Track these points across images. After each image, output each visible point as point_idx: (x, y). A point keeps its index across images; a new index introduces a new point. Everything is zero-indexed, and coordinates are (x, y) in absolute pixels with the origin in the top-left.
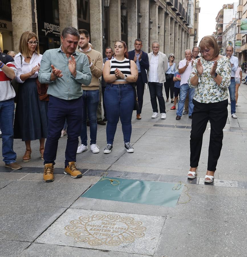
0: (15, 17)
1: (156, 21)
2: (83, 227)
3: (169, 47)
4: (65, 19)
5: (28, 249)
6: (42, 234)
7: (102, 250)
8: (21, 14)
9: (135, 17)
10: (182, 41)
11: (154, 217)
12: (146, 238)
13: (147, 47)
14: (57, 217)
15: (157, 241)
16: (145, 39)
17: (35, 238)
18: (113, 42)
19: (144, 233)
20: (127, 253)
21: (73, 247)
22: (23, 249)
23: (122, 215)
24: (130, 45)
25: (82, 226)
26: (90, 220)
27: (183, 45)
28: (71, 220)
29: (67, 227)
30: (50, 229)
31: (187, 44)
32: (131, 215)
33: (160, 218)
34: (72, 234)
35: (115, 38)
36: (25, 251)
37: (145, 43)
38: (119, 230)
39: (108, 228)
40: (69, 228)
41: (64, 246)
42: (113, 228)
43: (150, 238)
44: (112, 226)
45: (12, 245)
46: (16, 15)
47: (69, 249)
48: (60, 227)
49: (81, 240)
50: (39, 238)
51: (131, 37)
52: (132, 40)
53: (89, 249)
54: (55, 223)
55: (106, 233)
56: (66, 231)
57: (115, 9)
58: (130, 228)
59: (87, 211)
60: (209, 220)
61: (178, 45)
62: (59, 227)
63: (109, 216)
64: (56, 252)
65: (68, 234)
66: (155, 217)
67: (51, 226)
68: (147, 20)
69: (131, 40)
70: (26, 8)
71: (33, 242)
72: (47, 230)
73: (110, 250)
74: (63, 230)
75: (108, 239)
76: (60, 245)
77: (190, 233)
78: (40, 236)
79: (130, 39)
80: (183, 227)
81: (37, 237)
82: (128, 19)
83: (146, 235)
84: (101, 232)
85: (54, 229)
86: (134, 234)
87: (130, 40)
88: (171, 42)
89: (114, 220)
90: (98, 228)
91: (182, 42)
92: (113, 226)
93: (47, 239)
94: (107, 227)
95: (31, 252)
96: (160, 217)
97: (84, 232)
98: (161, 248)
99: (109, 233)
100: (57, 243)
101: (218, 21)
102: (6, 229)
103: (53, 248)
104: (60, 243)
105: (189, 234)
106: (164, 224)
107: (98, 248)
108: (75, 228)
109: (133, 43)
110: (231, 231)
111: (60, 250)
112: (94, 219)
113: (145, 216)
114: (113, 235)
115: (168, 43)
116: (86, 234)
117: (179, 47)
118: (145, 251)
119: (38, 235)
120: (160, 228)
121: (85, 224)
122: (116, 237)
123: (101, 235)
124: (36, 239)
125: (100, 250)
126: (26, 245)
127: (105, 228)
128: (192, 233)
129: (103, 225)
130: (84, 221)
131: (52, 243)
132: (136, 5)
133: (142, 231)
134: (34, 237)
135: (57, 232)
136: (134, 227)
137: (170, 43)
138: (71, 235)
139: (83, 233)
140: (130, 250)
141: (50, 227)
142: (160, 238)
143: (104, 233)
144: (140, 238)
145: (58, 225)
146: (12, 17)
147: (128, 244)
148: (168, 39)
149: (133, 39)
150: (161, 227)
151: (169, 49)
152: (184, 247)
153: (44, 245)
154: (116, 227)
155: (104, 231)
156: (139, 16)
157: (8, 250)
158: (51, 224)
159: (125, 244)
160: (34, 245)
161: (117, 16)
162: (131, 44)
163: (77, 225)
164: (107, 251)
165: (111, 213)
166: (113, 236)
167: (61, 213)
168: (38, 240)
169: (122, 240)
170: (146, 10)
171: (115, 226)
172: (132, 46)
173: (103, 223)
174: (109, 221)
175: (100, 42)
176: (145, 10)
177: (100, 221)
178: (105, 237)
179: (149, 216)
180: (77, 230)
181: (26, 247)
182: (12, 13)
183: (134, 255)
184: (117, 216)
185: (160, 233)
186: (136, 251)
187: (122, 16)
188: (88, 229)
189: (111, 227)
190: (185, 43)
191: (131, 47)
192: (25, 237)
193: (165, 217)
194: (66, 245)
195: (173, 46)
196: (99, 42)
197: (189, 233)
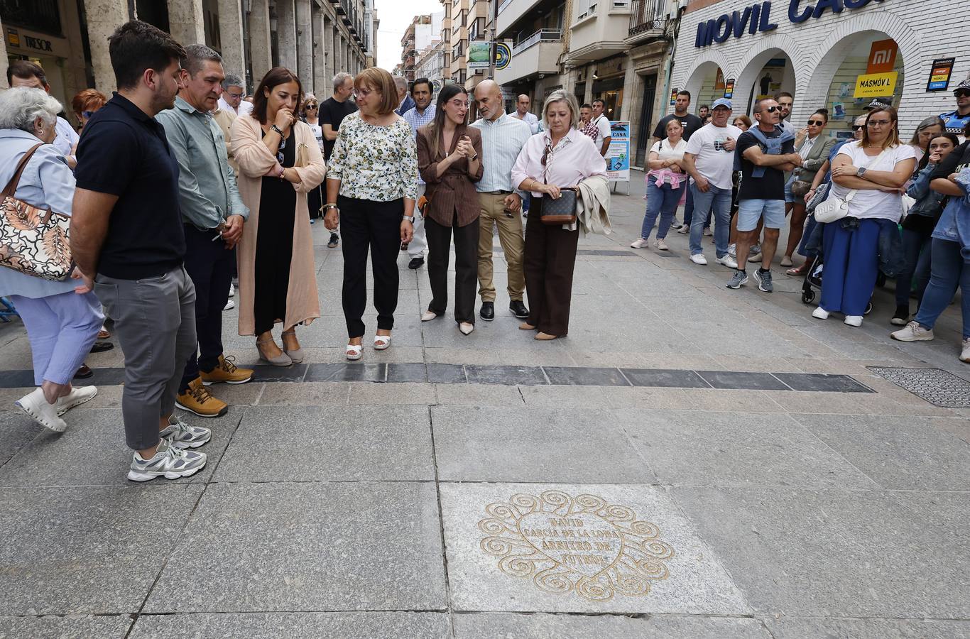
0: (94, 27)
1: (321, 43)
4: (182, 34)
8: (109, 21)
9: (293, 35)
46: (97, 24)
57: (260, 18)
68: (309, 40)
70: (117, 8)
82: (279, 38)
101: (405, 44)
132: (292, 11)
146: (89, 27)
156: (299, 33)
161: (265, 31)
170: (307, 21)
176: (304, 21)
182: (88, 18)
187: (271, 31)
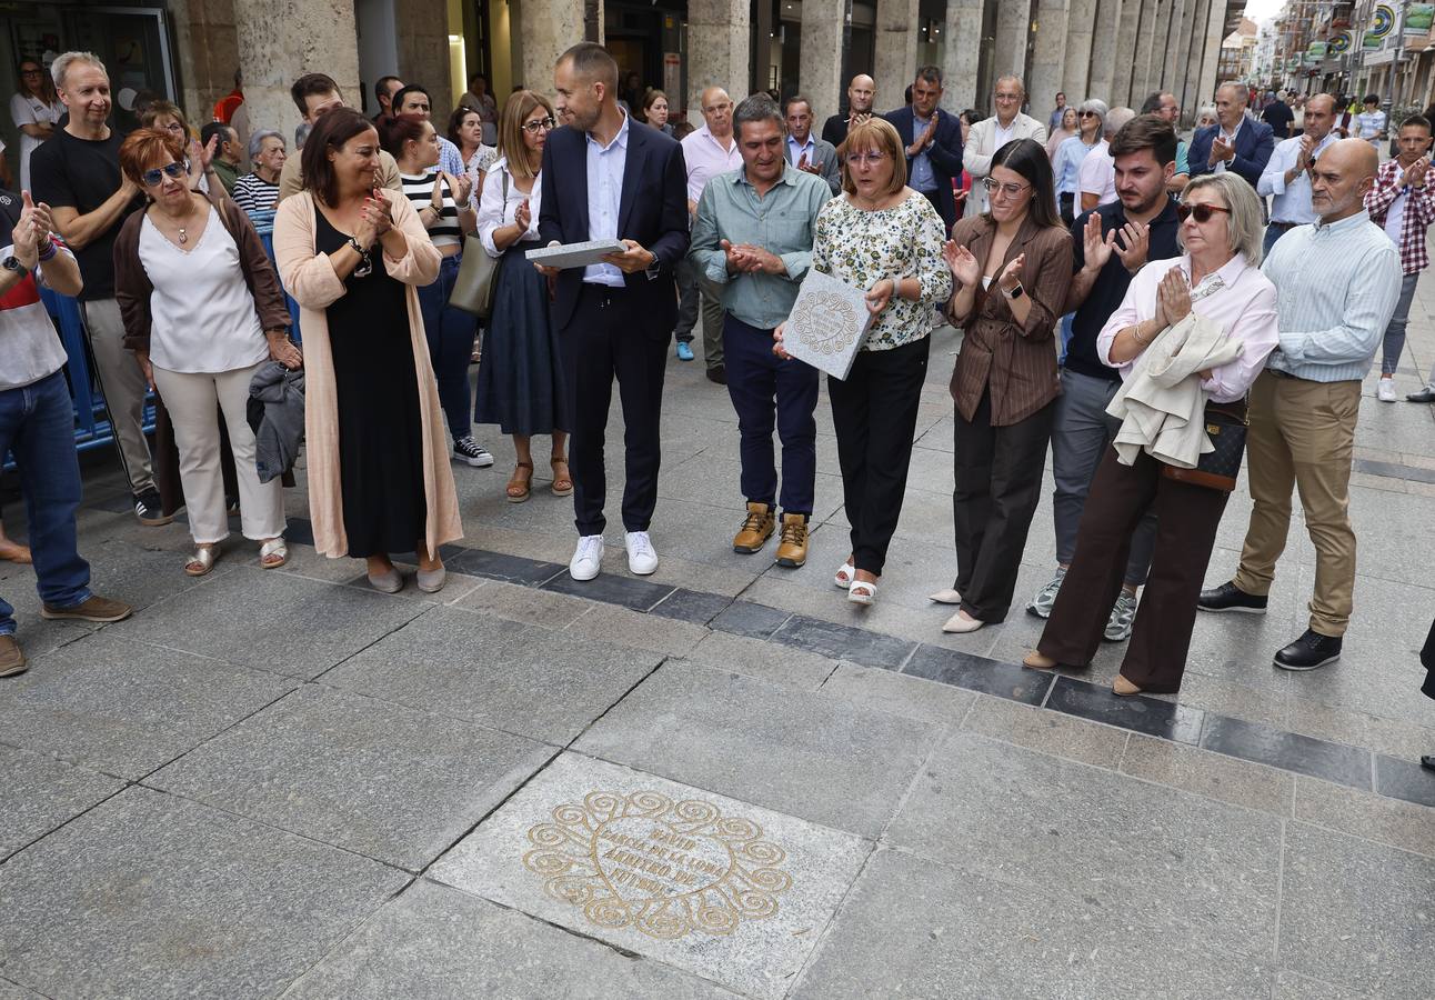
2: (588, 841)
3: (1116, 34)
5: (399, 901)
6: (453, 845)
7: (617, 949)
10: (1173, 8)
11: (833, 834)
12: (777, 925)
13: (1022, 43)
14: (518, 785)
15: (812, 945)
16: (1016, 11)
17: (429, 861)
18: (889, 30)
19: (780, 899)
20: (695, 975)
21: (533, 917)
22: (383, 897)
23: (731, 808)
24: (954, 40)
25: (586, 833)
26: (616, 814)
27: (1179, 22)
28: (559, 803)
29: (537, 832)
30: (486, 829)
31: (1195, 19)
32: (757, 814)
33: (854, 842)
34: (545, 863)
35: (896, 14)
36: (387, 904)
37: (1014, 25)
38: (700, 872)
39: (666, 857)
40: (544, 835)
41: (508, 908)
42: (680, 860)
43: (792, 928)
44: (679, 852)
45: (357, 875)
47: (520, 924)
48: (516, 826)
49: (564, 892)
50: (440, 863)
51: (962, 6)
52: (962, 21)
53: (578, 935)
54: (508, 805)
55: (652, 877)
56: (529, 847)
58: (738, 870)
59: (618, 773)
60: (1031, 883)
61: (1153, 26)
62: (512, 825)
63: (683, 806)
64: (475, 930)
65: (531, 860)
66: (836, 834)
67: (492, 819)
69: (958, 18)
71: (422, 872)
72: (474, 834)
73: (646, 954)
74: (524, 842)
75: (652, 905)
76: (494, 903)
77: (938, 932)
78: (447, 850)
79: (956, 16)
80: (923, 897)
81: (437, 855)
83: (781, 911)
84: (637, 871)
85: (497, 830)
86: (745, 897)
87: (955, 20)
88: (1126, 13)
89: (694, 826)
90: (633, 852)
91: (1176, 10)
92: (684, 852)
93: (464, 871)
94: (663, 852)
95: (408, 913)
96: (853, 838)
97: (584, 861)
98: (814, 977)
99: (663, 880)
100: (488, 894)
102: (356, 808)
103: (472, 909)
104: (500, 892)
105: (934, 936)
106: (859, 874)
107: (607, 940)
108: (562, 838)
109: (964, 30)
110: (1096, 951)
111: (489, 924)
112: (632, 810)
113: (804, 825)
114: (671, 891)
115: (1114, 20)
116: (589, 873)
117: (1159, 32)
118: (757, 980)
119: (443, 847)
120: (836, 888)
121: (595, 826)
122: (679, 901)
123: (636, 883)
124: (433, 862)
125: (612, 946)
126: (397, 879)
127: (655, 857)
128: (948, 932)
129: (652, 843)
130: (597, 815)
131: (474, 889)
133: (775, 889)
134: (429, 854)
135: (502, 845)
136: (751, 868)
137: (1123, 18)
138: (541, 866)
139: (581, 864)
140: (706, 965)
141: (486, 823)
142: (828, 932)
143: (645, 874)
144: (758, 918)
145: (513, 819)
147: (710, 937)
148: (1115, 8)
149: (965, 14)
150: (844, 886)
151: (1115, 44)
152: (898, 989)
153: (450, 893)
154: (693, 860)
155: (648, 866)
157: (341, 891)
158: (492, 808)
159: (700, 938)
160: (421, 885)
162: (957, 36)
163: (570, 827)
164: (633, 955)
165: (695, 793)
166: (673, 894)
167: (536, 769)
168: (434, 871)
169: (695, 918)
171: (693, 853)
172: (959, 45)
173: (655, 834)
174: (677, 827)
175: (834, 37)
177: (649, 824)
178: (643, 894)
179: (818, 827)
180: (564, 848)
181: (395, 891)
183: (717, 989)
184: (711, 808)
185: (832, 911)
186: (729, 975)
188: (601, 853)
189: (678, 855)
190: (1188, 14)
191: (955, 47)
192: (403, 850)
193: (871, 840)
194: (514, 905)
195: (1135, 30)
196: (830, 37)
197: (935, 932)
